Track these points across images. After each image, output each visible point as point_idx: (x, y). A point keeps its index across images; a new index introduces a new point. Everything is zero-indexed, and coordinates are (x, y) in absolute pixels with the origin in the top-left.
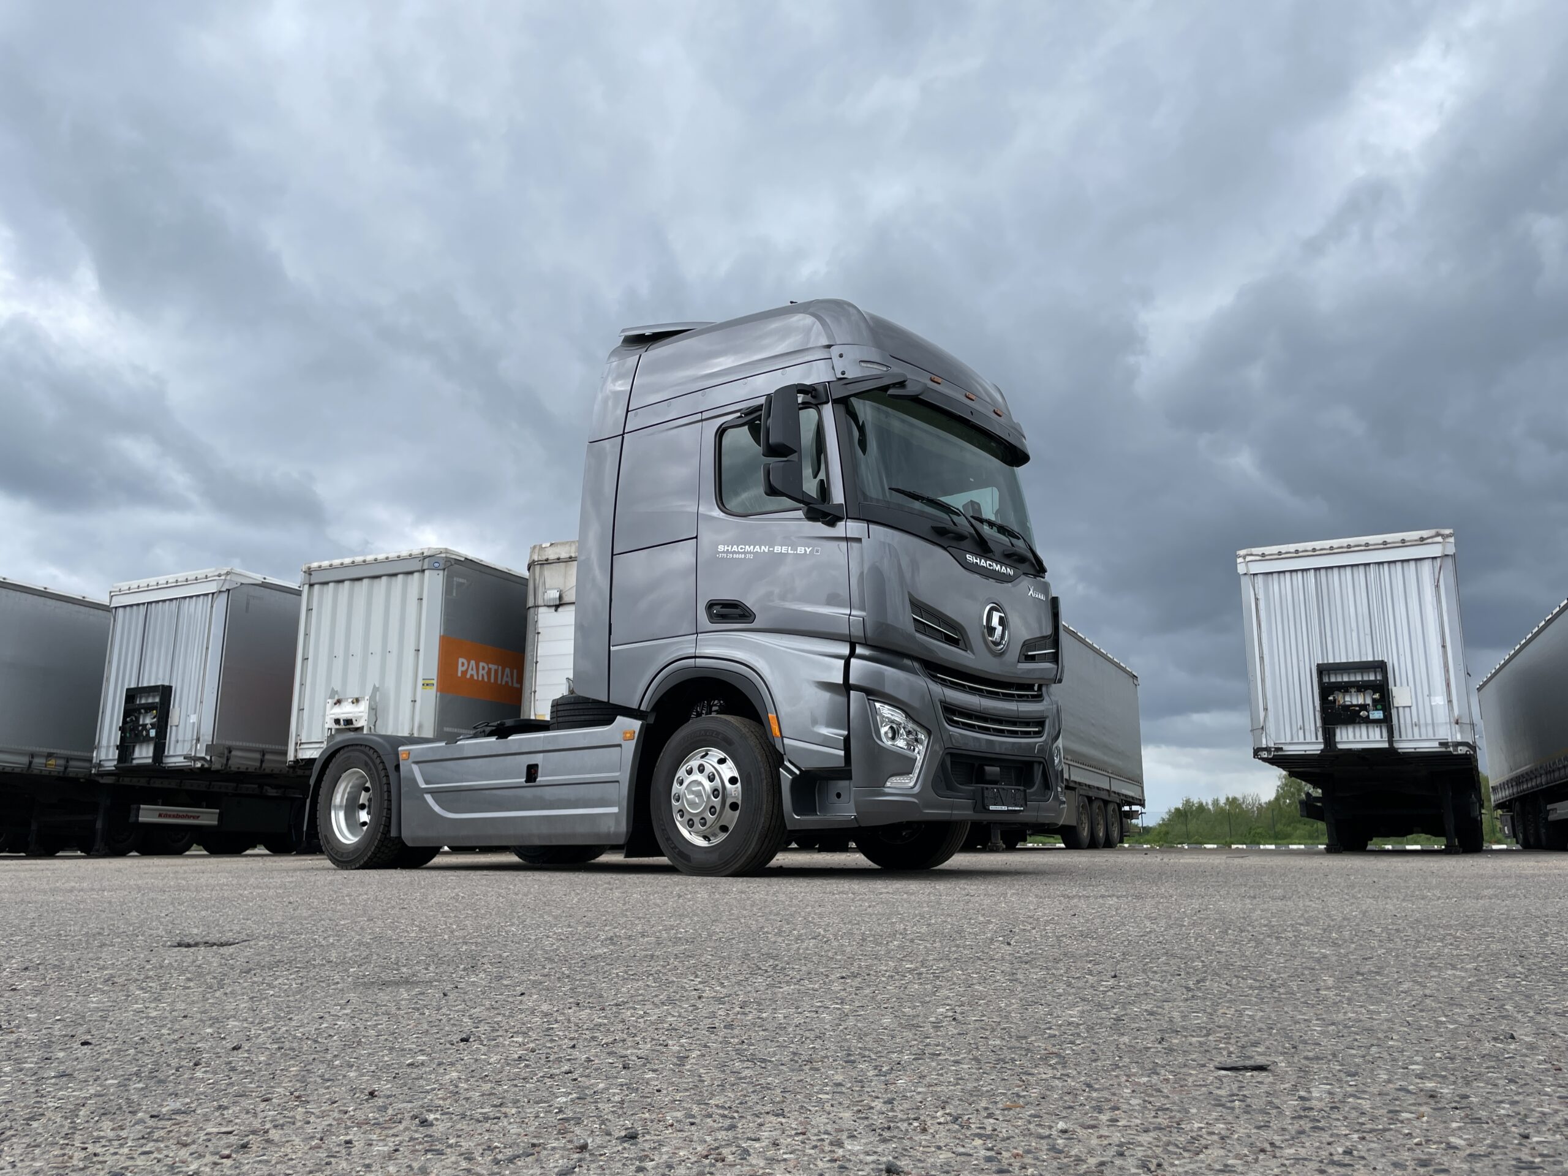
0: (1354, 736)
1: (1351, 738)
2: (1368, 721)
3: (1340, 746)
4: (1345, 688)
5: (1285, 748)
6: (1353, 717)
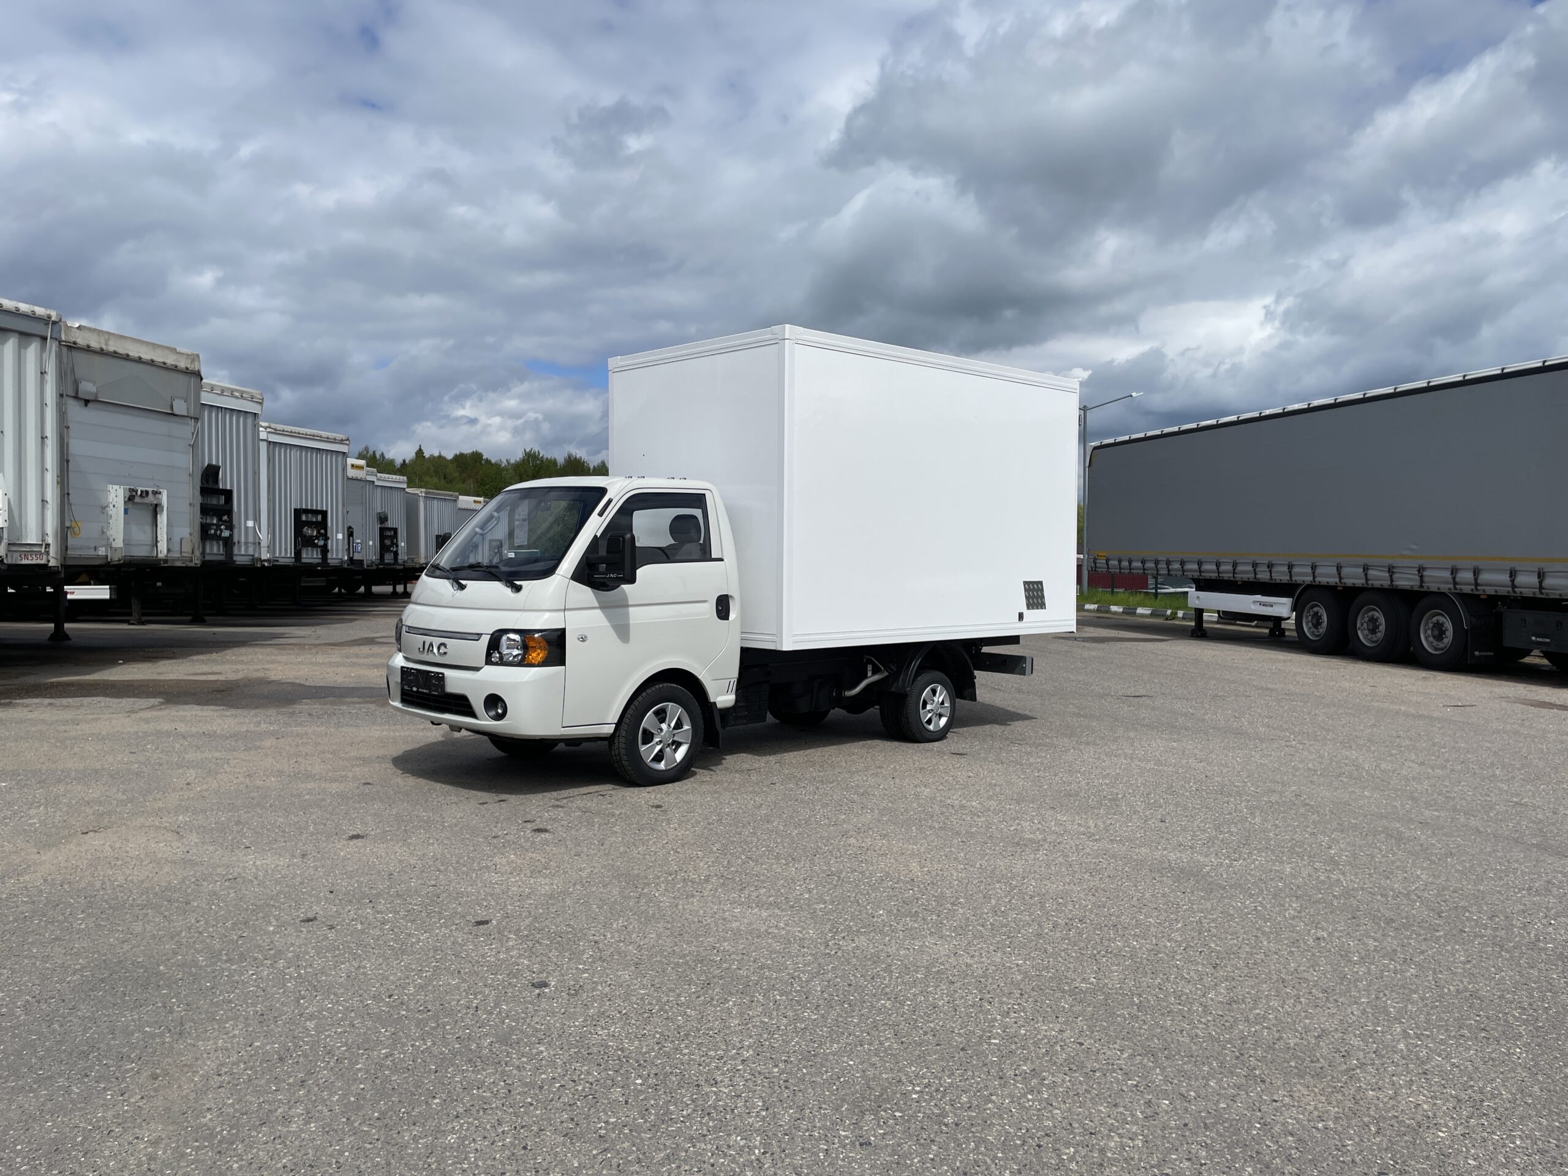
0: (312, 554)
1: (310, 556)
2: (316, 546)
3: (304, 561)
4: (309, 524)
5: (280, 560)
6: (309, 542)
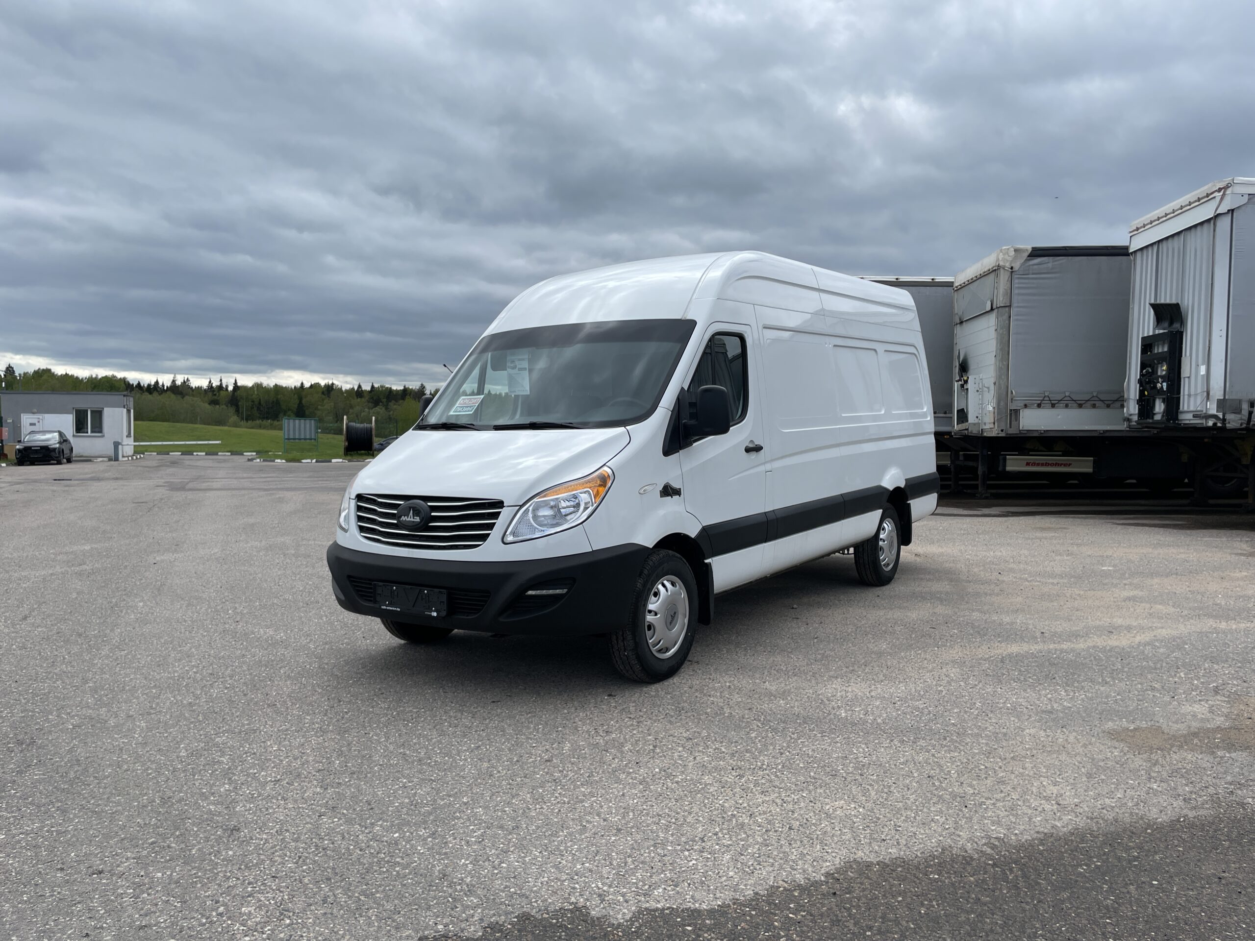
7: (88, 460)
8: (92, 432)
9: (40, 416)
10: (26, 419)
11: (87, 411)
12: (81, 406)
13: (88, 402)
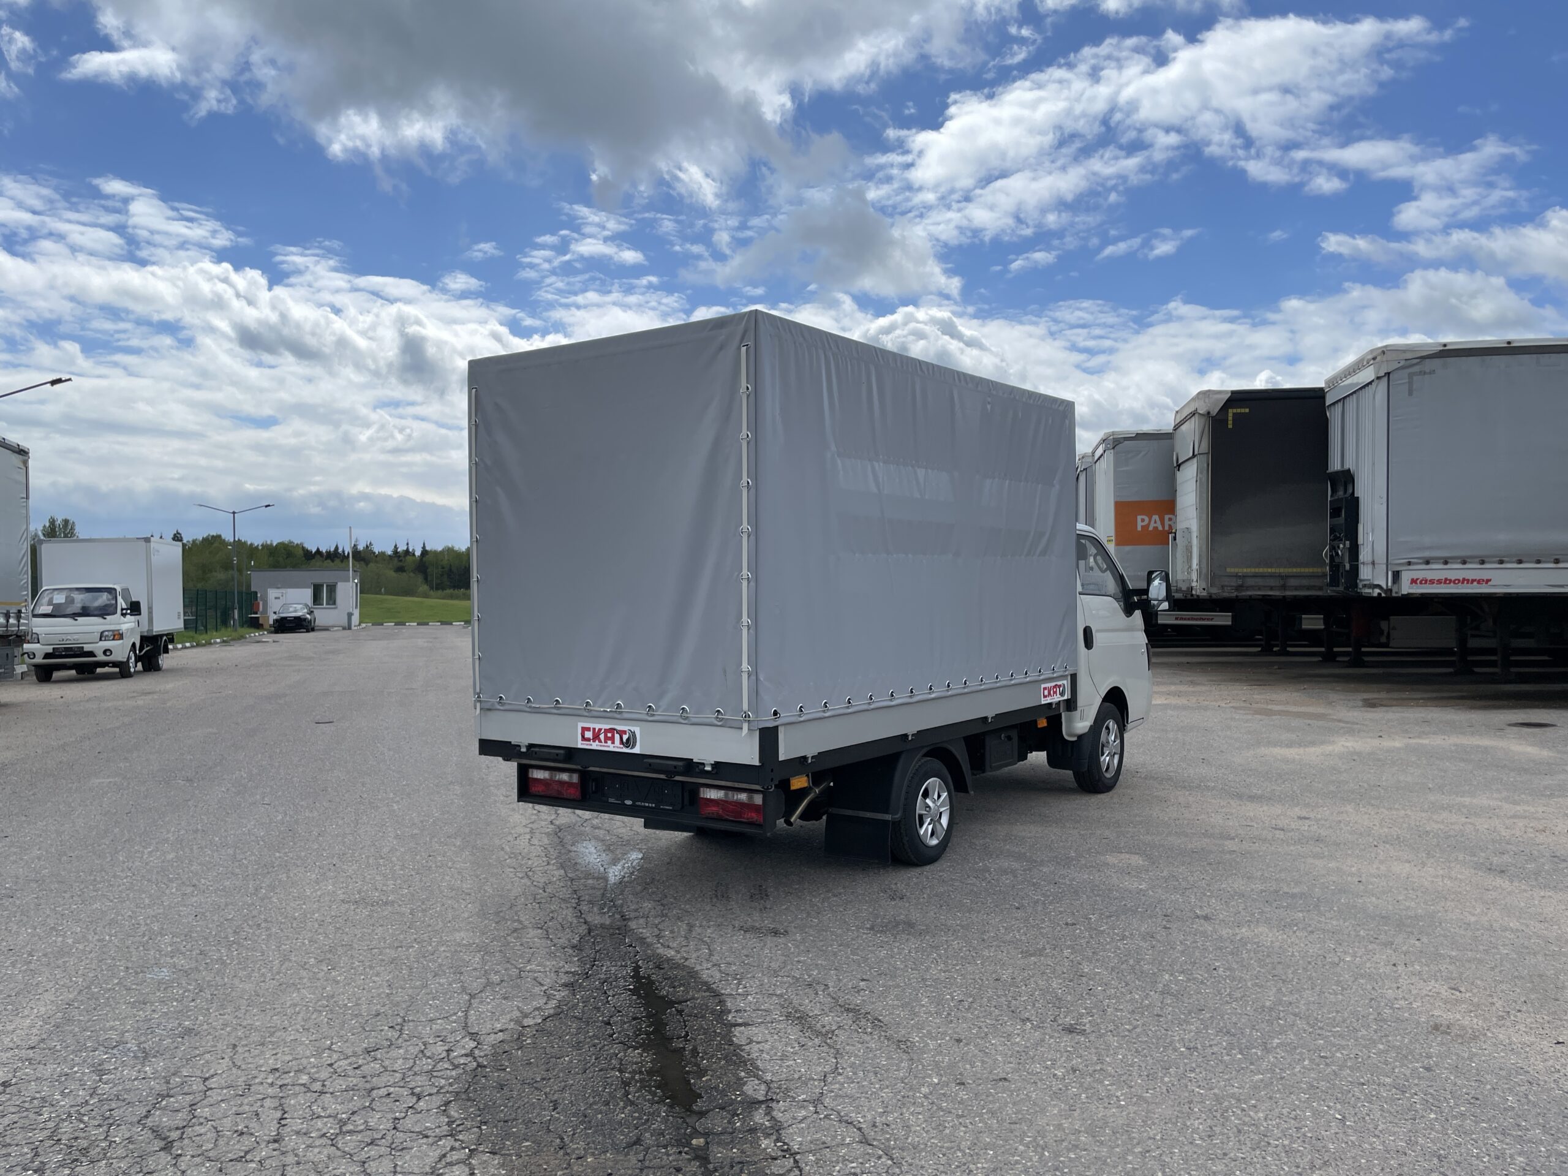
7: (326, 629)
8: (327, 604)
9: (284, 591)
10: (272, 593)
11: (323, 586)
12: (318, 581)
13: (323, 577)
